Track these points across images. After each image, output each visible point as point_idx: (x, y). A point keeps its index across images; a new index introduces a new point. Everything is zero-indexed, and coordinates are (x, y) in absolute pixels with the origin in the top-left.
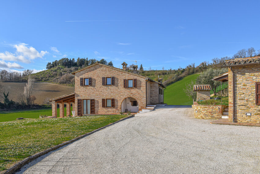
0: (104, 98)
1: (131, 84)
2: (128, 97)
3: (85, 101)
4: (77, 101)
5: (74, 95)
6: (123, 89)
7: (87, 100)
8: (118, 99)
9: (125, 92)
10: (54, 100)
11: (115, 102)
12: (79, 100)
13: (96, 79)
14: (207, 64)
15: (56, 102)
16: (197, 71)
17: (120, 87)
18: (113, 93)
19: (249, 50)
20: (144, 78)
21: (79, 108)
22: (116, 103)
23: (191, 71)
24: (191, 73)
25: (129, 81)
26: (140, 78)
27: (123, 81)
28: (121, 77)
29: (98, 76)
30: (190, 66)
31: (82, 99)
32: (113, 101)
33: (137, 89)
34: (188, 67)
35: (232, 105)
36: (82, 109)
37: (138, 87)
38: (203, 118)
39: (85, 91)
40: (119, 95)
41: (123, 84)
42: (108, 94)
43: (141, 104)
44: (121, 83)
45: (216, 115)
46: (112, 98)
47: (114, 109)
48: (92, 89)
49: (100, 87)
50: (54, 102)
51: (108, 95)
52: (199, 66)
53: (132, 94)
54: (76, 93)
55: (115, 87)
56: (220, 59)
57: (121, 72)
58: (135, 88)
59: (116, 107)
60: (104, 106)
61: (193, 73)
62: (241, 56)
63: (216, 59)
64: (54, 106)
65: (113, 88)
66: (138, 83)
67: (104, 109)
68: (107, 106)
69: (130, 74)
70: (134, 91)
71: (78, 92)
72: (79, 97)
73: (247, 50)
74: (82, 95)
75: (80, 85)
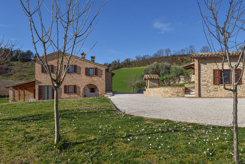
0: (66, 85)
1: (92, 72)
2: (89, 84)
3: (46, 88)
4: (38, 88)
5: (34, 82)
6: (84, 77)
7: (48, 86)
8: (80, 86)
9: (86, 80)
10: (12, 87)
11: (77, 88)
12: (40, 87)
14: (131, 61)
15: (13, 88)
16: (122, 67)
17: (82, 74)
18: (75, 80)
19: (166, 50)
20: (104, 67)
21: (41, 94)
22: (78, 90)
23: (117, 66)
24: (117, 67)
25: (90, 69)
26: (100, 67)
27: (85, 69)
28: (83, 66)
30: (116, 62)
31: (43, 85)
32: (75, 87)
33: (98, 76)
34: (113, 62)
35: (198, 85)
36: (43, 95)
37: (98, 75)
38: (170, 97)
40: (81, 82)
41: (85, 72)
42: (70, 80)
43: (101, 90)
44: (83, 71)
45: (181, 94)
46: (74, 84)
47: (76, 95)
50: (12, 88)
51: (70, 82)
52: (123, 62)
53: (93, 81)
54: (37, 79)
55: (77, 75)
56: (142, 56)
57: (82, 61)
58: (96, 76)
59: (78, 93)
60: (65, 92)
61: (118, 68)
62: (160, 54)
63: (138, 56)
64: (11, 93)
65: (75, 75)
66: (99, 71)
67: (66, 95)
68: (69, 92)
69: (91, 63)
70: (95, 78)
71: (39, 79)
72: (41, 83)
73: (165, 50)
74: (43, 81)
75: (41, 72)
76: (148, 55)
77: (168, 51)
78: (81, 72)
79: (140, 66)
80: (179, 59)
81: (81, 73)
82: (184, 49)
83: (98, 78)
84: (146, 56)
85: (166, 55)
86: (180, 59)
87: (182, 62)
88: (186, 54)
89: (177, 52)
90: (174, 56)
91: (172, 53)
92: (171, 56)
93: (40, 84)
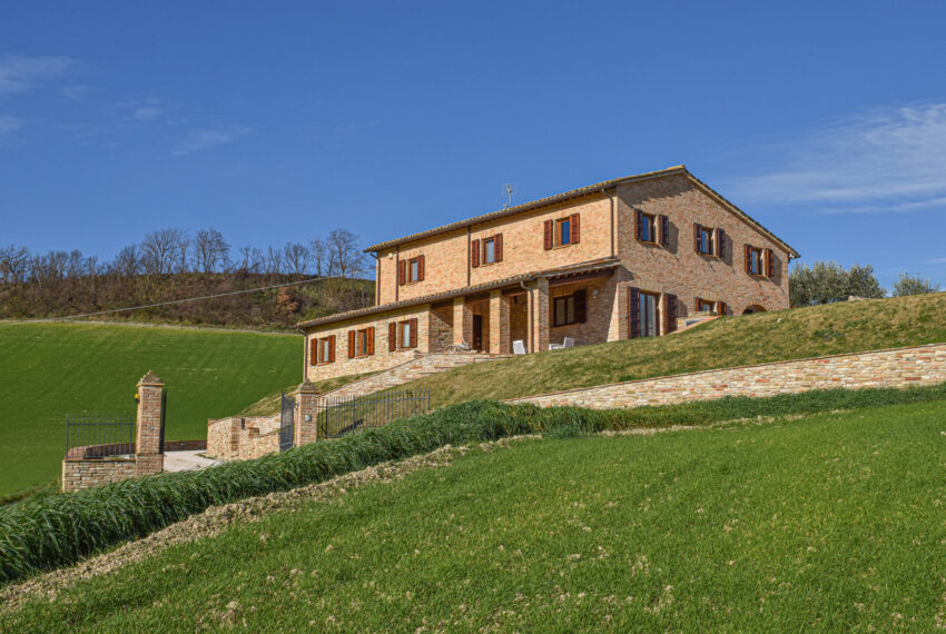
0: (700, 297)
2: (753, 303)
4: (626, 294)
6: (741, 276)
7: (647, 295)
8: (732, 307)
9: (747, 287)
12: (633, 292)
13: (678, 225)
17: (736, 267)
18: (721, 284)
20: (786, 252)
27: (743, 248)
28: (739, 237)
29: (680, 218)
31: (640, 287)
33: (773, 282)
39: (649, 259)
40: (733, 294)
41: (744, 260)
42: (708, 283)
44: (738, 254)
46: (720, 299)
48: (665, 257)
49: (689, 258)
50: (546, 283)
51: (708, 289)
53: (762, 294)
54: (622, 262)
55: (725, 265)
57: (735, 220)
58: (767, 277)
65: (720, 266)
66: (775, 264)
69: (757, 231)
70: (767, 287)
71: (627, 262)
72: (632, 279)
73: (193, 236)
74: (639, 273)
75: (632, 236)
76: (76, 254)
77: (211, 244)
78: (734, 258)
79: (32, 316)
80: (283, 298)
81: (734, 263)
82: (305, 244)
83: (774, 286)
84: (62, 256)
85: (201, 269)
86: (286, 297)
87: (297, 311)
88: (314, 271)
89: (265, 254)
90: (244, 275)
91: (237, 260)
92: (226, 272)
93: (631, 283)
